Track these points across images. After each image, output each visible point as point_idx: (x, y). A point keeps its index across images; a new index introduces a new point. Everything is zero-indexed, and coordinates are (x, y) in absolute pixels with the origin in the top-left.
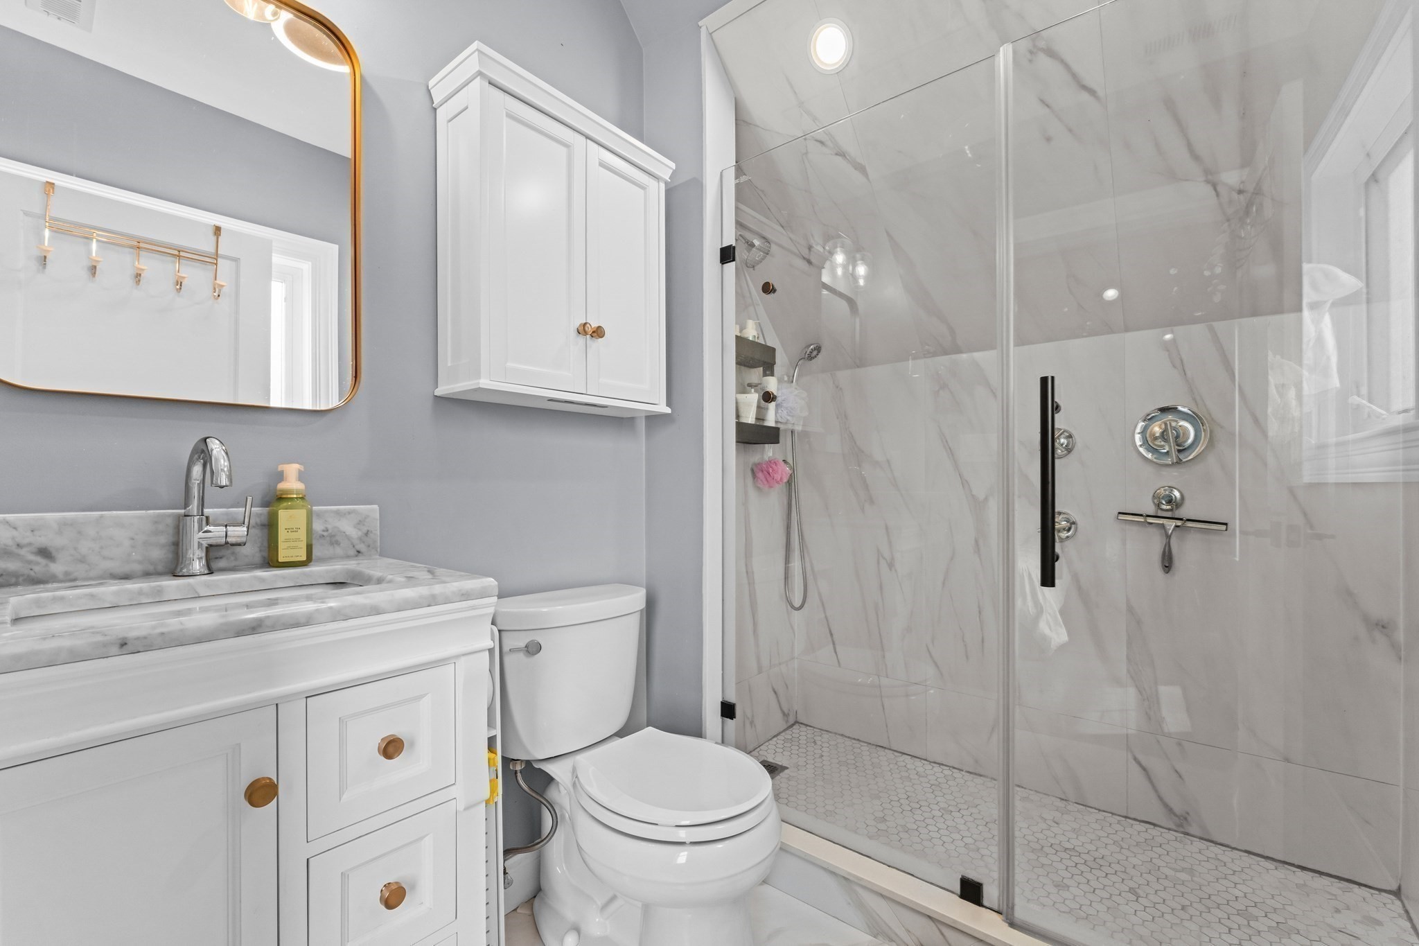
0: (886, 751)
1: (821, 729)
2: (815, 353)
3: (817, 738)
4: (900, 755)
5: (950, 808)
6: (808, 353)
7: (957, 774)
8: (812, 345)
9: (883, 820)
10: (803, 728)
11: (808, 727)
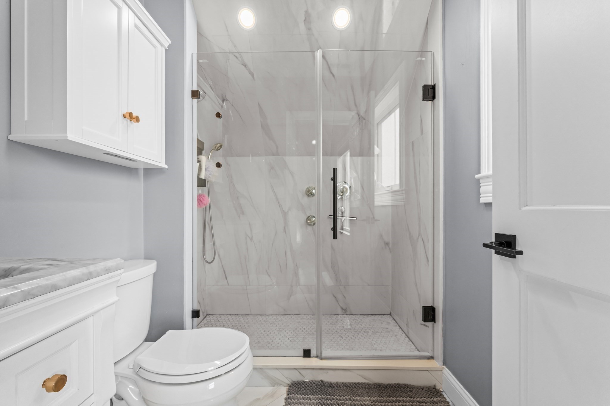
0: (250, 316)
1: (220, 315)
2: (219, 148)
3: (219, 319)
4: (255, 316)
5: (281, 330)
6: (217, 147)
7: (278, 317)
8: (219, 144)
9: (259, 342)
10: (211, 317)
11: (213, 316)
